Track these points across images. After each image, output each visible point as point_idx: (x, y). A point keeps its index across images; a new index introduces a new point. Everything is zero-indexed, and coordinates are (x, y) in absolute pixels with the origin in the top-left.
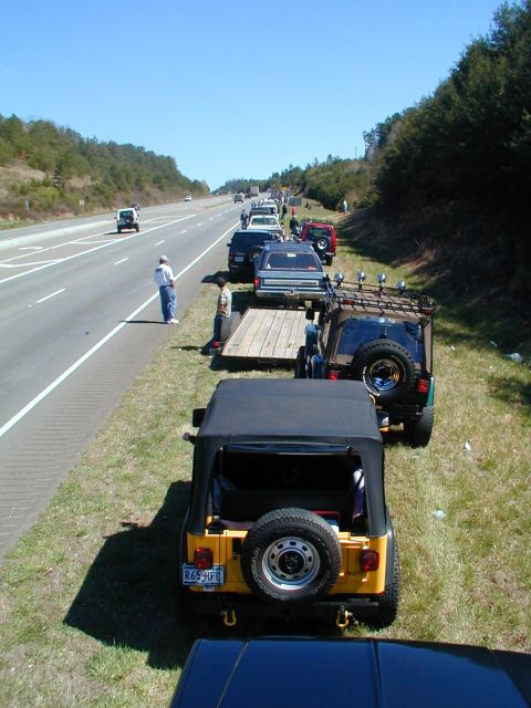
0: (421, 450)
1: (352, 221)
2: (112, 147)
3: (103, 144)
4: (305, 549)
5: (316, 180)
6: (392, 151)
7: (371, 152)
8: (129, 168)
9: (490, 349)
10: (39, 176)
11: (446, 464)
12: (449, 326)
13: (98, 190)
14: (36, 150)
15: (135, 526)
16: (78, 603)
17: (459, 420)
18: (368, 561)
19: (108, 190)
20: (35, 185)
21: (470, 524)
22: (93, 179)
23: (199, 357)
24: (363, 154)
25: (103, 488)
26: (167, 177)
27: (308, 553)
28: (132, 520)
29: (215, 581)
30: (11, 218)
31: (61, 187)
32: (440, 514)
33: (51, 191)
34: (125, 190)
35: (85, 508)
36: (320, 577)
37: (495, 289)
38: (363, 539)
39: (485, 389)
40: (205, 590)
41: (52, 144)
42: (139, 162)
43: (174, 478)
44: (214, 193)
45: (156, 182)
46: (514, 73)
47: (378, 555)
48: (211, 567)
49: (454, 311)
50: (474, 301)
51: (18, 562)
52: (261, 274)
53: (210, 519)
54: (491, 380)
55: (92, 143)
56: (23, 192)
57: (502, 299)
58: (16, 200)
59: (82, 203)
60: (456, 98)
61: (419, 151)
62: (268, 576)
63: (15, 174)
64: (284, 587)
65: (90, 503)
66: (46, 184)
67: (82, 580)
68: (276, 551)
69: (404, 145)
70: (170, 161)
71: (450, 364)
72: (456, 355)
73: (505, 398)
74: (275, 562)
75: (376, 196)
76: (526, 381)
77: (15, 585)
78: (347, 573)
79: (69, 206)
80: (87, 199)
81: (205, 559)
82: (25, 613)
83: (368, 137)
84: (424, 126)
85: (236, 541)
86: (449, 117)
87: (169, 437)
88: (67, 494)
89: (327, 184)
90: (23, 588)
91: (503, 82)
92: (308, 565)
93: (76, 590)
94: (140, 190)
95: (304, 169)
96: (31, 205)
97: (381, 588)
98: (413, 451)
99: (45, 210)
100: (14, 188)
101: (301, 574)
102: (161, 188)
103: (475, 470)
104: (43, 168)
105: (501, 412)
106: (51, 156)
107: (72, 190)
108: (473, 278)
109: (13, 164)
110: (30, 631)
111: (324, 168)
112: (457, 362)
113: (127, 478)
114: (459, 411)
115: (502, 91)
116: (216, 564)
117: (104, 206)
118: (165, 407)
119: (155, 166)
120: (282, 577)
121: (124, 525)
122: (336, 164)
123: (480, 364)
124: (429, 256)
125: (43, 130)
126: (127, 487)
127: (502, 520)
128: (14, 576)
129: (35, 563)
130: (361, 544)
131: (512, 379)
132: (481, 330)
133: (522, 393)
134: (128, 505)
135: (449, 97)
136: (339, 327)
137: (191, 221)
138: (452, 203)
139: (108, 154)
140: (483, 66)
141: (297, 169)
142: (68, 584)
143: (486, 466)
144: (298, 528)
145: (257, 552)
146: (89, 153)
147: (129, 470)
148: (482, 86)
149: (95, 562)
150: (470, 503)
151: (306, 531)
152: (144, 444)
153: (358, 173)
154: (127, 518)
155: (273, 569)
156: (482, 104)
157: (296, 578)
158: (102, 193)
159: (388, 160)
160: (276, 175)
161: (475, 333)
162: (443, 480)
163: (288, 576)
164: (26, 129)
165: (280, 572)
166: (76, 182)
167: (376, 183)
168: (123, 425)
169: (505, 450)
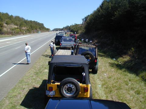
0: (95, 75)
1: (80, 35)
2: (31, 21)
3: (29, 21)
4: (72, 86)
5: (72, 28)
6: (88, 21)
7: (84, 23)
8: (34, 26)
9: (109, 58)
10: (16, 27)
11: (101, 77)
12: (100, 54)
13: (28, 30)
14: (16, 22)
15: (35, 88)
16: (23, 102)
17: (103, 70)
18: (86, 90)
19: (30, 30)
20: (15, 28)
21: (107, 88)
22: (27, 27)
23: (49, 58)
24: (82, 23)
25: (29, 81)
26: (42, 27)
27: (73, 87)
28: (35, 86)
29: (53, 94)
30: (10, 35)
31: (20, 29)
32: (100, 86)
33: (18, 30)
34: (33, 30)
35: (25, 84)
36: (76, 93)
37: (110, 47)
38: (85, 85)
39: (108, 65)
40: (51, 96)
41: (19, 21)
42: (36, 24)
43: (44, 79)
44: (52, 31)
45: (40, 28)
46: (112, 5)
47: (88, 88)
48: (52, 91)
49: (101, 51)
50: (106, 49)
51: (11, 94)
52: (62, 43)
53: (52, 81)
54: (109, 63)
55: (27, 20)
56: (13, 30)
57: (111, 49)
58: (11, 32)
59: (25, 32)
60: (101, 10)
61: (93, 21)
62: (65, 92)
63: (11, 26)
64: (68, 95)
65: (26, 83)
66: (17, 28)
67: (24, 97)
68: (66, 87)
69: (90, 20)
70: (42, 24)
71: (101, 60)
72: (102, 59)
73: (113, 66)
74: (66, 89)
75: (85, 31)
76: (117, 64)
77: (10, 98)
78: (81, 93)
79: (22, 33)
80: (26, 31)
81: (51, 89)
82: (12, 103)
83: (83, 20)
84: (94, 16)
85: (58, 85)
86: (100, 14)
87: (43, 72)
88: (21, 82)
89: (75, 29)
90: (11, 99)
91: (110, 7)
92: (73, 90)
93: (23, 99)
94: (37, 30)
95: (70, 26)
96: (14, 32)
97: (89, 96)
98: (94, 75)
99: (17, 33)
100: (11, 29)
101: (72, 92)
102: (41, 30)
103: (107, 78)
104: (17, 25)
105: (112, 69)
106: (19, 23)
107: (23, 30)
108: (105, 45)
109: (11, 24)
110: (13, 107)
111: (74, 26)
112: (102, 60)
113: (34, 79)
114: (103, 68)
115: (110, 8)
116: (53, 90)
117: (29, 33)
118: (42, 67)
119: (40, 25)
120: (68, 93)
121: (33, 87)
122: (76, 25)
123: (107, 60)
124: (96, 41)
125: (17, 18)
126: (34, 81)
127: (113, 87)
128: (9, 96)
129: (14, 94)
130: (84, 86)
131: (114, 63)
132: (107, 55)
133: (116, 66)
134: (34, 84)
135: (99, 10)
136: (78, 49)
137: (47, 35)
138: (100, 31)
139: (30, 22)
140: (106, 4)
141: (68, 26)
142: (21, 98)
143: (109, 78)
144: (71, 82)
145: (62, 87)
146: (26, 22)
147: (34, 77)
148: (106, 8)
149: (27, 94)
150: (106, 84)
151: (73, 82)
152: (37, 73)
153: (81, 27)
154: (34, 86)
155: (66, 91)
156: (106, 11)
157: (70, 93)
158: (29, 30)
159: (87, 23)
160: (64, 27)
161: (106, 55)
162: (100, 80)
163: (69, 93)
164: (14, 18)
165: (67, 92)
166: (23, 28)
167: (84, 28)
168: (33, 70)
169: (113, 75)
